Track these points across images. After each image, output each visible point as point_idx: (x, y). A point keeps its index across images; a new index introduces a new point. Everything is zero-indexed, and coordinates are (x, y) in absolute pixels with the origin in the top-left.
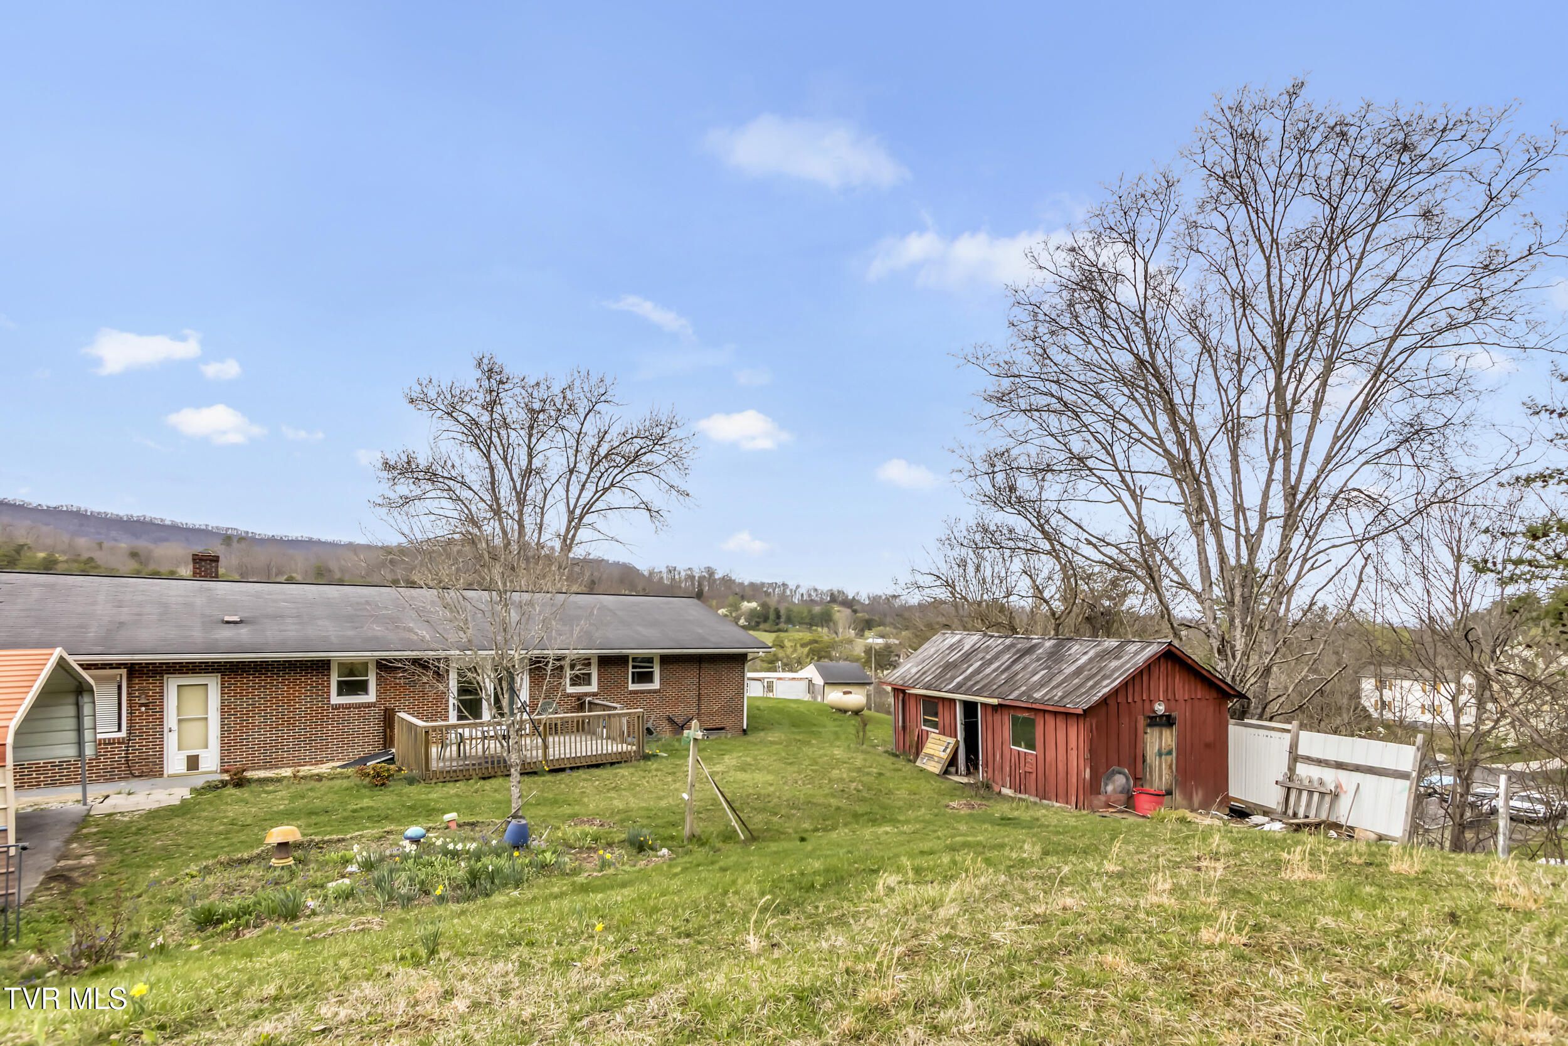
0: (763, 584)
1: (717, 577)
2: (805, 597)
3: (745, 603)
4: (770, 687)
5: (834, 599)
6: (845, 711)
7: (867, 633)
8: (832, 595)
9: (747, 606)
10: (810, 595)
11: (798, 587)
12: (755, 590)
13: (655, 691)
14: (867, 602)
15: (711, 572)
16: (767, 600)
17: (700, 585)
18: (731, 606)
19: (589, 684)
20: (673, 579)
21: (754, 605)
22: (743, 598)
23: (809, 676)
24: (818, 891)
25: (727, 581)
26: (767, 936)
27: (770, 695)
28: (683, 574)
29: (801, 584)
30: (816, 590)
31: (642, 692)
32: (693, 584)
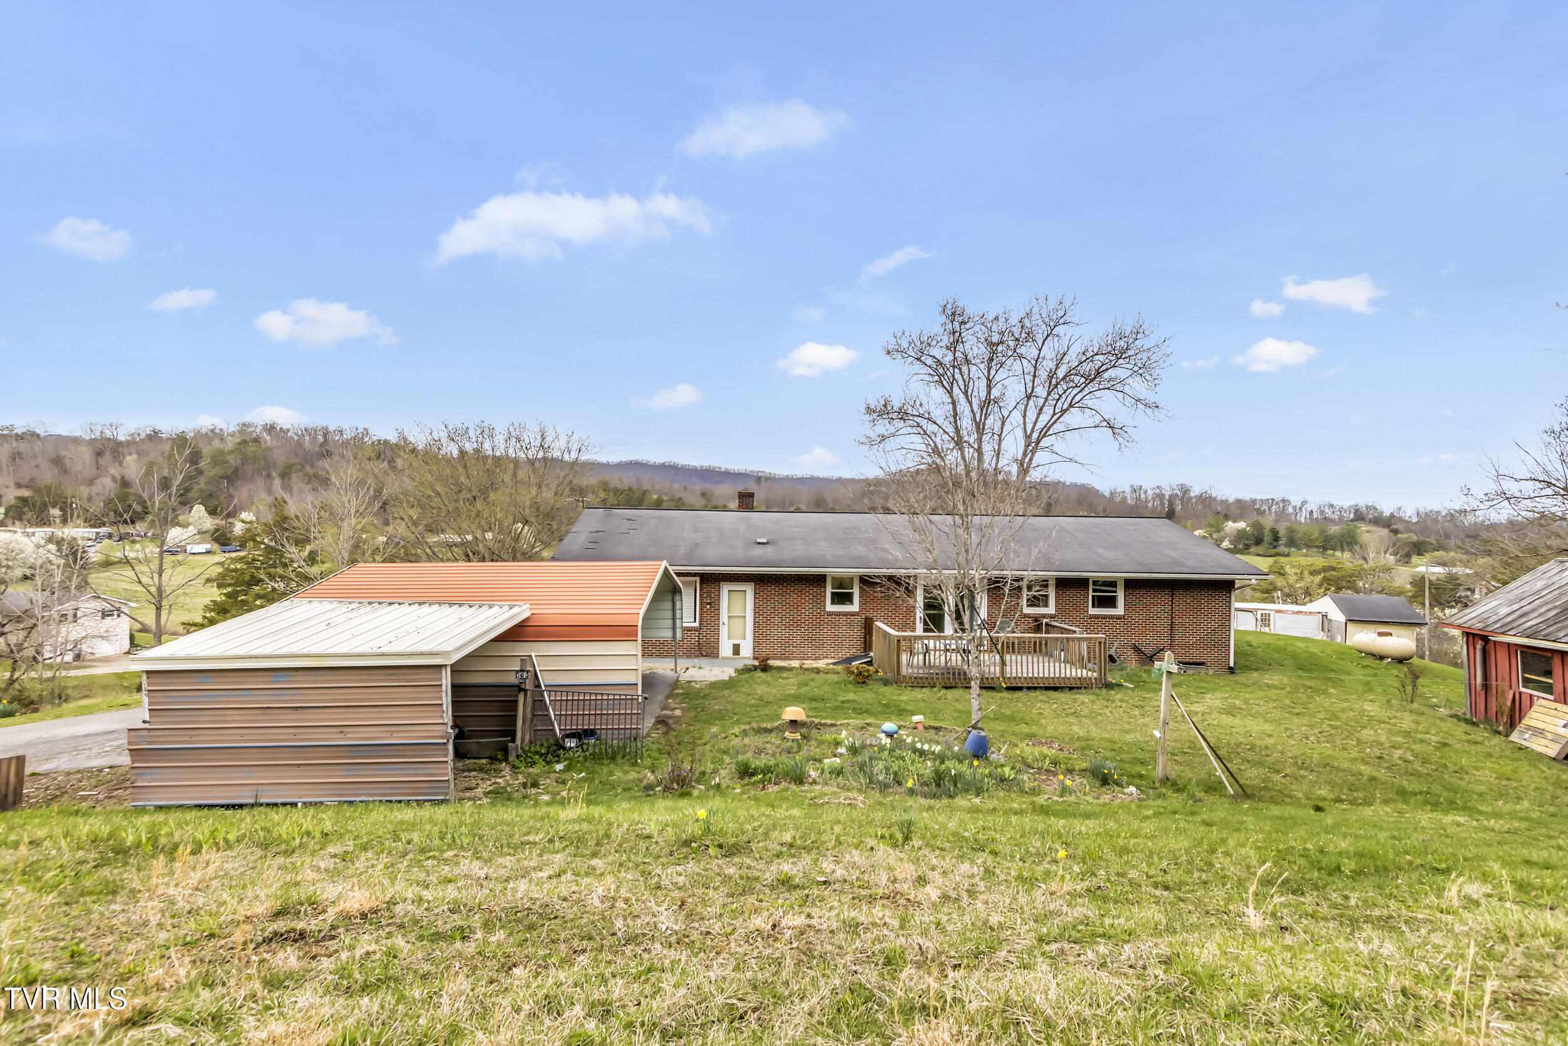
0: (1254, 501)
1: (1192, 494)
2: (1315, 515)
3: (1230, 524)
4: (1265, 620)
5: (1359, 516)
6: (1382, 658)
7: (1415, 559)
8: (1357, 511)
9: (1231, 526)
10: (1322, 512)
11: (1304, 503)
12: (1242, 508)
13: (1119, 617)
14: (1415, 520)
15: (1185, 491)
16: (1261, 519)
17: (1171, 503)
18: (1211, 526)
19: (1046, 605)
20: (1138, 499)
21: (1241, 525)
22: (1227, 517)
23: (1323, 610)
24: (1348, 877)
25: (1206, 500)
26: (1273, 915)
27: (1267, 630)
28: (1150, 492)
29: (1309, 499)
30: (1332, 506)
31: (1104, 617)
32: (1162, 504)
